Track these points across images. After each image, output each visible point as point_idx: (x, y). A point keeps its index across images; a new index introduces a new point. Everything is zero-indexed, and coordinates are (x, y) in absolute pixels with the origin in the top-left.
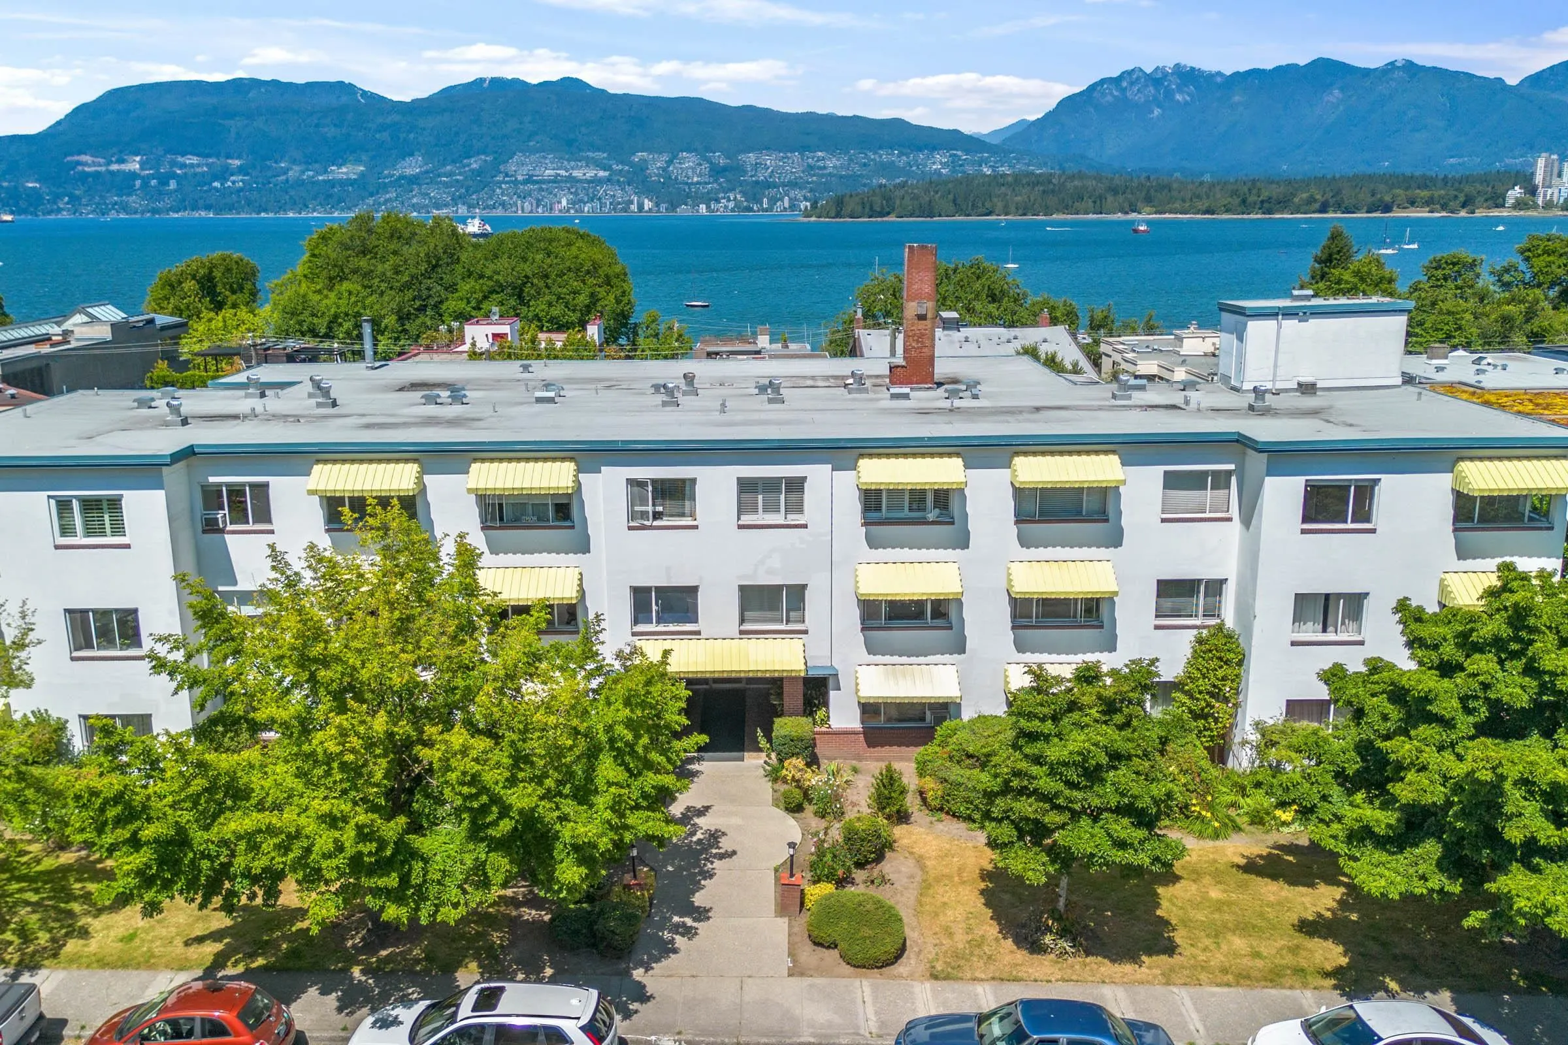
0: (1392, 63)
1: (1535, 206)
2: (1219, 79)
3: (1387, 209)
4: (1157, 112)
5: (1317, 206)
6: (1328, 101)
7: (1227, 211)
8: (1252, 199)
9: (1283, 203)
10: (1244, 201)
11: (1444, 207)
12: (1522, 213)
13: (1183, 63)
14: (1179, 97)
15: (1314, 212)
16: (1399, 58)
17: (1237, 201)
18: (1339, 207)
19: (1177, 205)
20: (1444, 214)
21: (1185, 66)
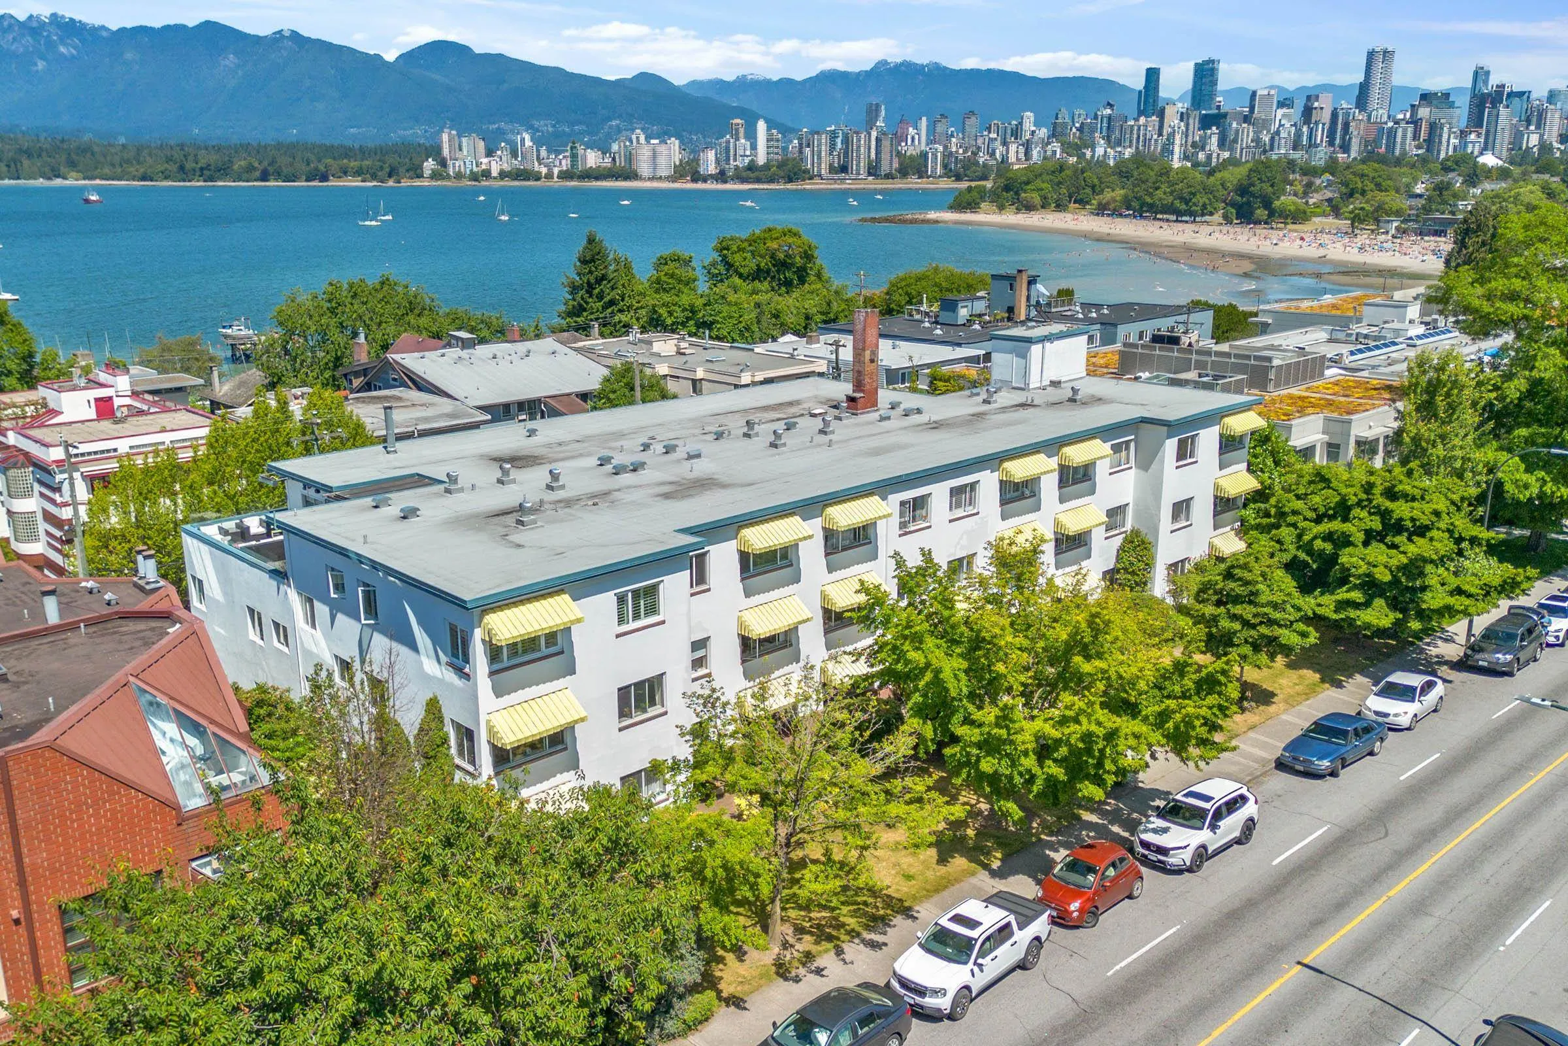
0: (280, 32)
1: (448, 177)
2: (104, 34)
3: (324, 178)
4: (41, 65)
5: (258, 174)
6: (226, 66)
7: (166, 178)
8: (189, 165)
9: (222, 171)
10: (182, 168)
11: (374, 177)
12: (439, 183)
13: (60, 13)
14: (62, 49)
15: (256, 180)
16: (285, 28)
17: (174, 168)
18: (279, 175)
19: (106, 171)
20: (375, 183)
21: (63, 17)
